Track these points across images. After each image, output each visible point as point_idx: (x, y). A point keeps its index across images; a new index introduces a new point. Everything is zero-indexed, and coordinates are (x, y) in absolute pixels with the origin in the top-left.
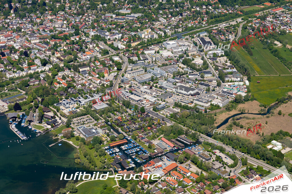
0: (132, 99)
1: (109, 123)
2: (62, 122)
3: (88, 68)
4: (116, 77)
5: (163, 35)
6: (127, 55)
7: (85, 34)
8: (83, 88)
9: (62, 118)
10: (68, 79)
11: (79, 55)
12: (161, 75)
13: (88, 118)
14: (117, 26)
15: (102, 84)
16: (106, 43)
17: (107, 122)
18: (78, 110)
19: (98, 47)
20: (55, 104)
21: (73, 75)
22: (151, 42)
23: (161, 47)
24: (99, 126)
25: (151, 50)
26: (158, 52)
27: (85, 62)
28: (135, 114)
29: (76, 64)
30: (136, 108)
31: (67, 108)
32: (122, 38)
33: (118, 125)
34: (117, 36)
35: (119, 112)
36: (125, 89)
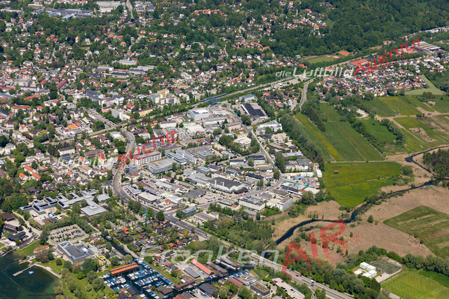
0: (143, 199)
1: (109, 237)
2: (34, 236)
3: (73, 151)
4: (116, 166)
5: (188, 99)
6: (133, 130)
7: (67, 96)
8: (66, 182)
9: (33, 230)
10: (42, 168)
11: (58, 130)
12: (188, 161)
13: (75, 230)
14: (117, 84)
15: (96, 176)
16: (99, 111)
17: (105, 236)
18: (59, 217)
19: (88, 117)
20: (22, 208)
21: (49, 162)
22: (170, 110)
23: (186, 118)
24: (92, 241)
25: (170, 121)
26: (181, 126)
27: (68, 141)
28: (148, 222)
29: (53, 144)
30: (150, 212)
31: (40, 214)
32: (125, 103)
33: (122, 240)
34: (117, 101)
35: (123, 219)
36: (132, 183)
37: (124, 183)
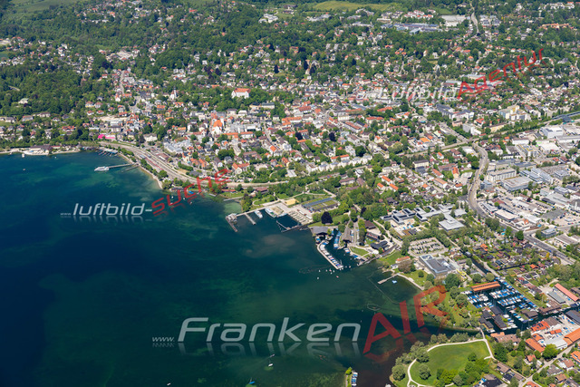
0: (500, 217)
1: (468, 253)
2: (395, 246)
3: (427, 164)
4: (471, 180)
5: (539, 115)
6: (485, 145)
7: (417, 109)
8: (422, 194)
9: (394, 240)
10: (398, 179)
11: (411, 142)
12: (544, 180)
13: (433, 243)
14: (466, 98)
15: (451, 190)
16: (450, 125)
17: (464, 251)
18: (417, 228)
19: (439, 130)
20: (382, 218)
21: (404, 173)
22: (521, 127)
23: (538, 134)
24: (452, 256)
25: (522, 138)
26: (534, 143)
27: (421, 154)
28: (507, 241)
29: (408, 156)
30: (509, 231)
31: (399, 224)
32: (475, 118)
33: (482, 257)
34: (466, 115)
35: (481, 236)
36: (487, 199)
37: (479, 199)
